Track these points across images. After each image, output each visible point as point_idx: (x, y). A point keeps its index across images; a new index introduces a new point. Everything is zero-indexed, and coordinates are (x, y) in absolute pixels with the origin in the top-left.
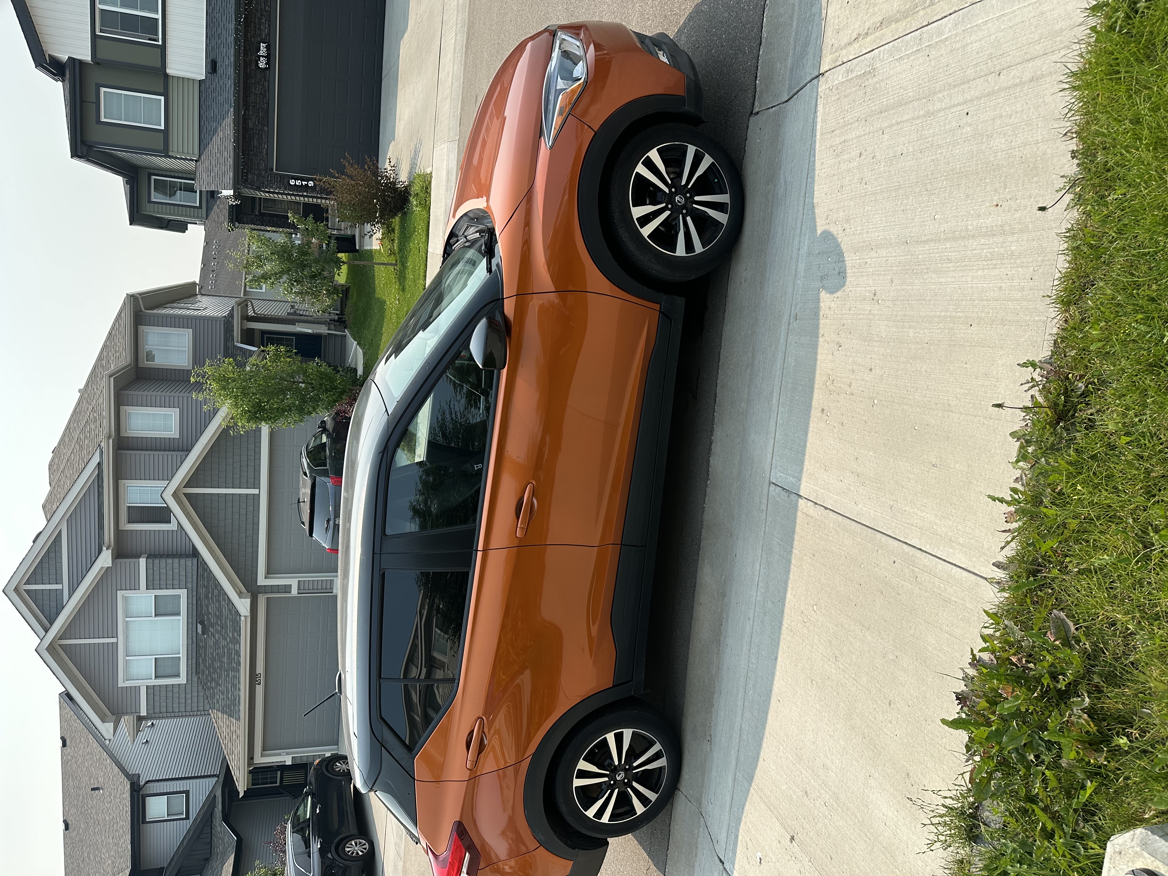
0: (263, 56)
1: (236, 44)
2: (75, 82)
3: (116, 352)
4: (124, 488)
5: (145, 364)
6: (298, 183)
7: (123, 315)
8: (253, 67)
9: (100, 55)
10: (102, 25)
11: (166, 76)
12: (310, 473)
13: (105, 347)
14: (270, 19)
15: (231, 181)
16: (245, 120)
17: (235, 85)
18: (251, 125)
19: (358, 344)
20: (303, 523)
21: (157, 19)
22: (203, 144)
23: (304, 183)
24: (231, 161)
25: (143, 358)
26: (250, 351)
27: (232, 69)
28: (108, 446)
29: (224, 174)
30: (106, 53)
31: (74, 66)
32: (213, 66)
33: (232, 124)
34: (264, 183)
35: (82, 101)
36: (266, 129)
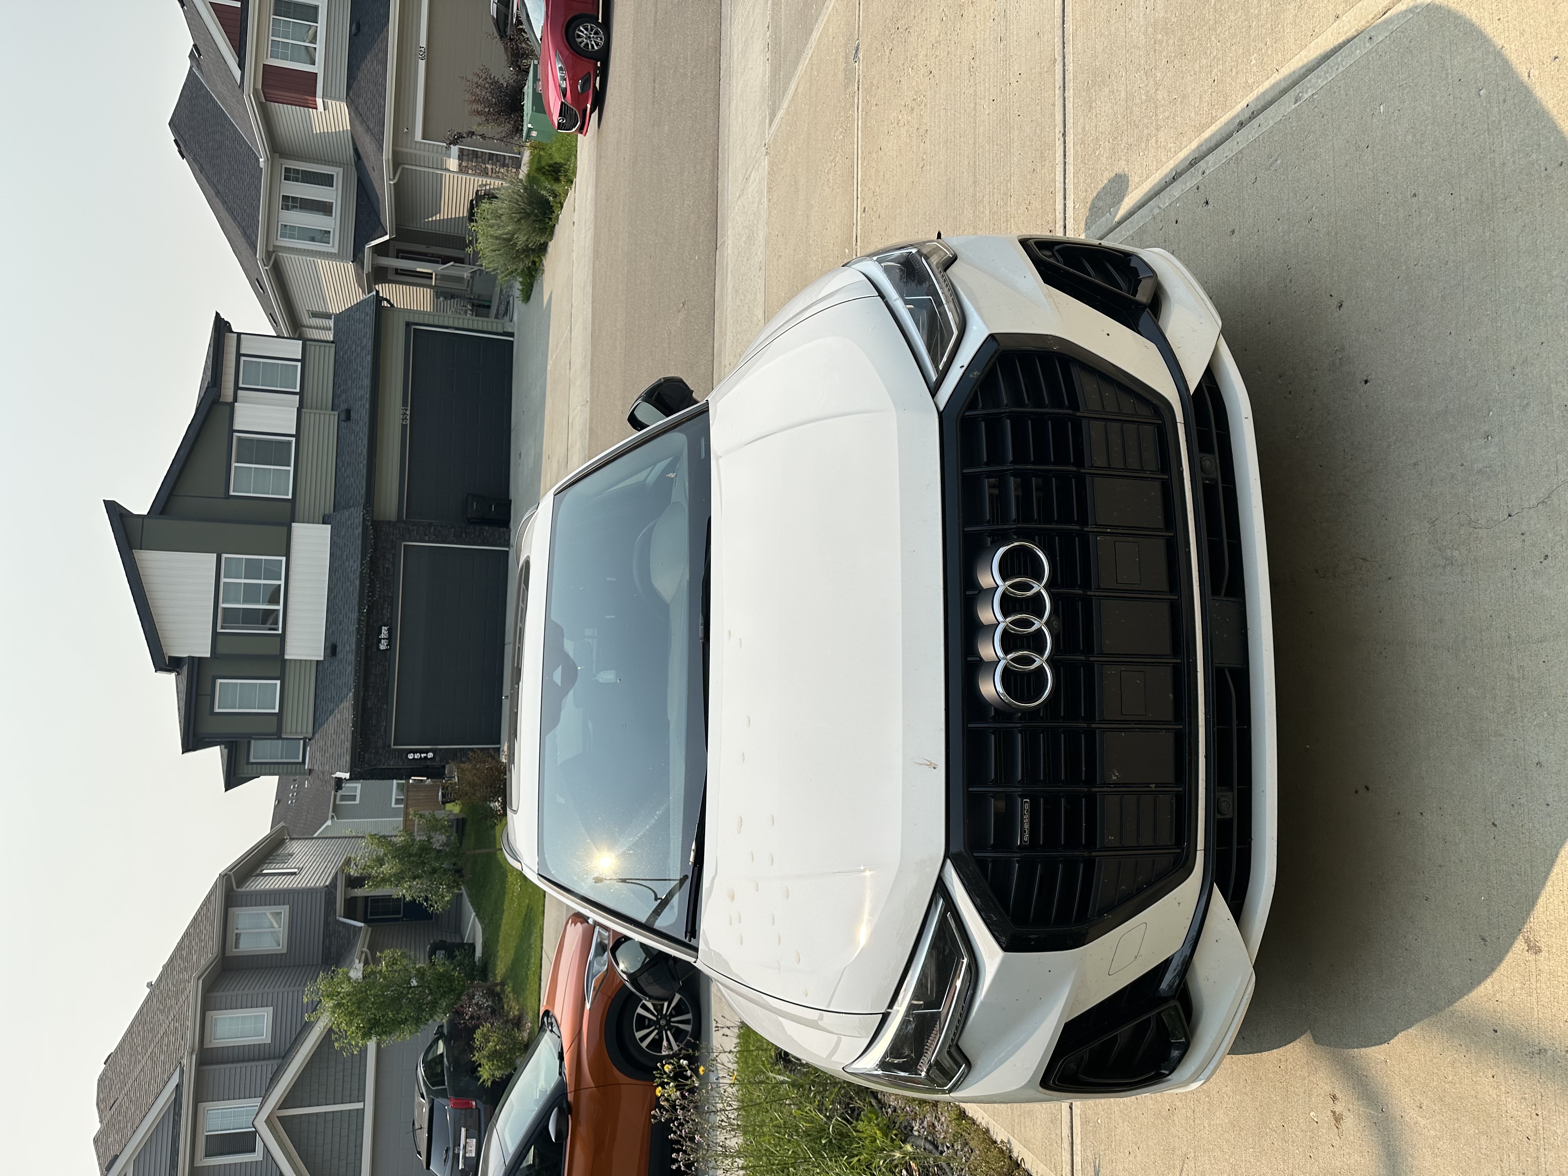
0: (384, 639)
1: (358, 633)
2: (192, 678)
3: (201, 940)
4: (204, 1114)
5: (232, 951)
6: (417, 756)
7: (213, 898)
8: (374, 649)
9: (220, 650)
10: (224, 621)
11: (284, 661)
12: (427, 1094)
13: (187, 934)
14: (392, 601)
15: (347, 765)
16: (364, 701)
17: (356, 670)
18: (369, 705)
19: (477, 915)
20: (419, 1153)
21: (278, 610)
22: (317, 723)
23: (423, 755)
24: (348, 745)
25: (232, 945)
26: (355, 927)
27: (353, 656)
28: (189, 1062)
29: (340, 756)
30: (224, 648)
31: (193, 663)
32: (332, 649)
33: (350, 708)
34: (381, 761)
35: (197, 695)
36: (385, 706)
